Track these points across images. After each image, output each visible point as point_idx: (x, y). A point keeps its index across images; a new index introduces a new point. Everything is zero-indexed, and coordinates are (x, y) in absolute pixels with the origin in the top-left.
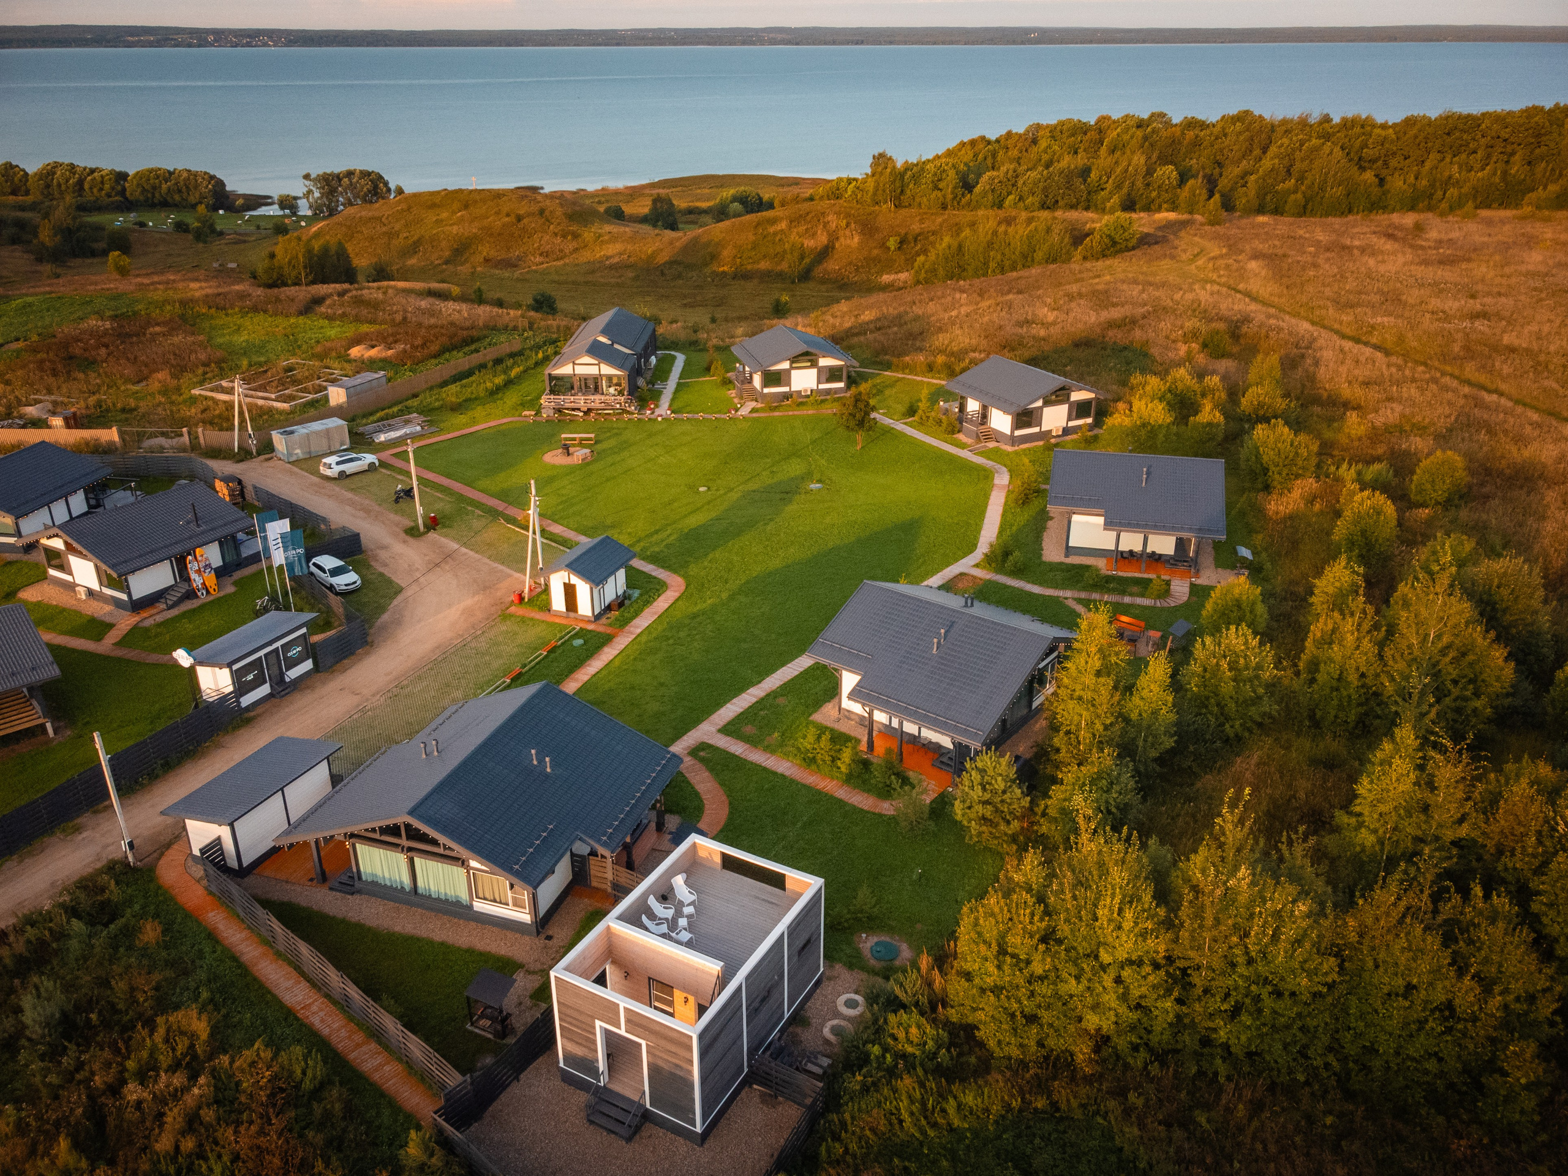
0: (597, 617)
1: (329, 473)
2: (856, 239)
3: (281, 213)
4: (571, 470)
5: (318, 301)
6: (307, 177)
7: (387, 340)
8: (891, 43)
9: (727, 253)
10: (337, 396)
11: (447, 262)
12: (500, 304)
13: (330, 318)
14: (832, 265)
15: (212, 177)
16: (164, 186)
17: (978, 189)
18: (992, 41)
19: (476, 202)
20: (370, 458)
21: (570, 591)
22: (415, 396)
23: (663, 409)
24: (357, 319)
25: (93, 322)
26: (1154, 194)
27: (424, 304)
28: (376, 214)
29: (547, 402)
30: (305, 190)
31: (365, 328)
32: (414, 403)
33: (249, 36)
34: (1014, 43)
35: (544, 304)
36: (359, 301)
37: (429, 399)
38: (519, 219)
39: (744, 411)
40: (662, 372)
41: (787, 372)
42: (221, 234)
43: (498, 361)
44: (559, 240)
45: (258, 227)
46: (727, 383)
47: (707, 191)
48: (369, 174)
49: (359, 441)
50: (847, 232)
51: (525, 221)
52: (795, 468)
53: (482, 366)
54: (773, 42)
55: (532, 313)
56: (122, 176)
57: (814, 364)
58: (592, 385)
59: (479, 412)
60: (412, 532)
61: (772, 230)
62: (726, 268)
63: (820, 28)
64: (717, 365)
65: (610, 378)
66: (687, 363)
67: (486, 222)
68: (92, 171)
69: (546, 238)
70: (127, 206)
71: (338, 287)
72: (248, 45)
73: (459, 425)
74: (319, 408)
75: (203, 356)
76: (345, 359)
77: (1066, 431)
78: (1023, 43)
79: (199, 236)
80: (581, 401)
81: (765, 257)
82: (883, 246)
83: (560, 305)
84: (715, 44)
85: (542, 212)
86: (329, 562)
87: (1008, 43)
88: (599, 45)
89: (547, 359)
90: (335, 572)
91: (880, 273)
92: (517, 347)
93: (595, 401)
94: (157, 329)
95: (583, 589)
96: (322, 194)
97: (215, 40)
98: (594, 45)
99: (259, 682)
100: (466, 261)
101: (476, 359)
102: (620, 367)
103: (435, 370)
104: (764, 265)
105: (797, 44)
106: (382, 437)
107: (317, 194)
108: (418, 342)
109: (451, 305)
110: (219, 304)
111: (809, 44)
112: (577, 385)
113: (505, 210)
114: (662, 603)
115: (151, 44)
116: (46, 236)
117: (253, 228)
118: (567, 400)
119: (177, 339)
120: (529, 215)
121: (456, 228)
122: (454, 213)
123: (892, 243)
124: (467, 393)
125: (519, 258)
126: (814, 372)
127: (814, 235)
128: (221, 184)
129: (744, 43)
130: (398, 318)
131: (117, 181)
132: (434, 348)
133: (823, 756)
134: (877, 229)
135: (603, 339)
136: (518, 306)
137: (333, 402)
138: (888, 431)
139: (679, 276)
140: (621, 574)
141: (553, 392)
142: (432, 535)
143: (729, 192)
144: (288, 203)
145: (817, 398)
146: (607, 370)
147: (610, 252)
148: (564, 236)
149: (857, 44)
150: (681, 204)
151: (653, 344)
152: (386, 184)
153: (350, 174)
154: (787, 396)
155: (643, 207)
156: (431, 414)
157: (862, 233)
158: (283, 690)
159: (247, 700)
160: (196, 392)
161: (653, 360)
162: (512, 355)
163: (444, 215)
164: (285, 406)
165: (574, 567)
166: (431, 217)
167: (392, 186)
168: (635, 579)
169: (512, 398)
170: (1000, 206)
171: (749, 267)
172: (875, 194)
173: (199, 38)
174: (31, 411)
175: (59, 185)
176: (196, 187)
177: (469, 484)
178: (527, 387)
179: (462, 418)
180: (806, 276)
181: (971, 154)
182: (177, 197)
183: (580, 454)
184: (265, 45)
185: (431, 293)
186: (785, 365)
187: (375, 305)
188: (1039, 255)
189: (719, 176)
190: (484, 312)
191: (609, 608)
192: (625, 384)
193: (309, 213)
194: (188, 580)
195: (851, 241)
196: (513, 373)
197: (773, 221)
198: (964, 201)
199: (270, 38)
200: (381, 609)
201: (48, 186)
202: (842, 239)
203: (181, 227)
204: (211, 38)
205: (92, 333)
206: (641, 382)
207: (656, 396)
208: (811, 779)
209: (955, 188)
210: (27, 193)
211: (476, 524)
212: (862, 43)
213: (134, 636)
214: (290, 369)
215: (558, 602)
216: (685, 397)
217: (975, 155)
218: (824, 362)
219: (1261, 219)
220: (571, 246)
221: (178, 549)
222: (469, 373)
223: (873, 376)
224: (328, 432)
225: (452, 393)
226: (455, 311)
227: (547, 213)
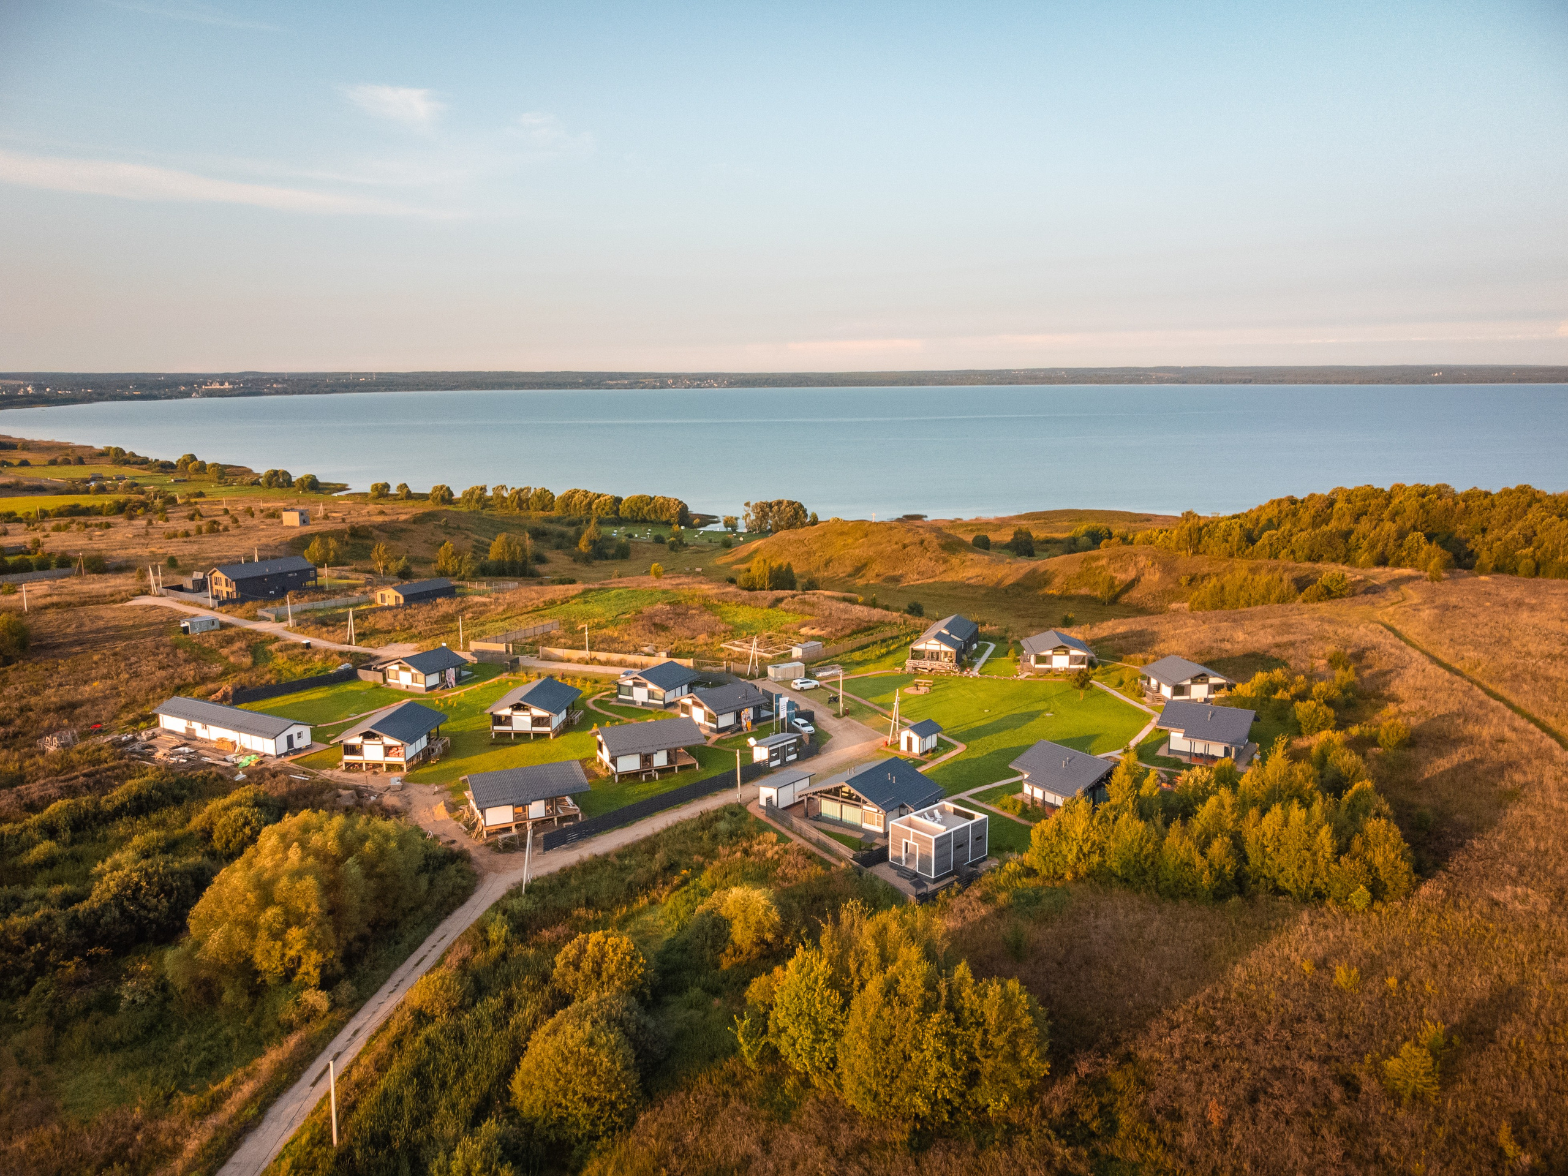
0: (921, 755)
1: (796, 687)
2: (1158, 575)
3: (724, 529)
4: (918, 696)
5: (779, 600)
6: (747, 504)
7: (822, 625)
8: (1281, 382)
9: (1058, 581)
10: (797, 652)
11: (849, 576)
12: (887, 608)
13: (787, 611)
14: (1136, 594)
15: (680, 502)
16: (646, 509)
17: (1259, 543)
18: (1390, 380)
19: (873, 532)
20: (815, 683)
21: (909, 740)
22: (837, 656)
23: (975, 672)
24: (802, 613)
25: (659, 606)
26: (1404, 554)
27: (842, 606)
28: (802, 538)
29: (910, 663)
30: (744, 513)
31: (807, 618)
32: (837, 659)
33: (700, 380)
34: (1414, 382)
35: (916, 610)
36: (803, 602)
37: (845, 658)
38: (905, 546)
39: (1022, 677)
40: (979, 653)
41: (1050, 657)
42: (686, 545)
43: (884, 641)
44: (933, 563)
45: (710, 541)
46: (1017, 661)
47: (1066, 524)
48: (793, 503)
49: (809, 675)
50: (1152, 570)
51: (909, 548)
52: (1041, 706)
53: (875, 643)
54: (1160, 381)
55: (906, 615)
56: (618, 500)
57: (1067, 653)
58: (935, 656)
59: (871, 666)
60: (837, 716)
61: (1094, 565)
62: (1054, 592)
63: (1209, 368)
64: (1012, 653)
65: (946, 653)
66: (995, 649)
67: (880, 548)
68: (599, 496)
69: (923, 561)
70: (619, 521)
71: (790, 592)
72: (698, 386)
73: (860, 672)
74: (787, 657)
75: (722, 628)
76: (796, 633)
77: (1206, 700)
78: (1424, 382)
79: (673, 547)
80: (929, 664)
81: (1086, 584)
82: (1177, 582)
83: (925, 611)
84: (1103, 382)
85: (922, 542)
86: (801, 721)
87: (1406, 382)
88: (993, 384)
89: (912, 641)
90: (804, 725)
91: (1170, 602)
92: (895, 634)
93: (936, 665)
94: (694, 612)
95: (916, 739)
96: (757, 517)
97: (674, 383)
98: (988, 384)
99: (776, 758)
100: (863, 576)
101: (871, 639)
102: (953, 647)
103: (849, 643)
104: (1084, 591)
105: (1184, 382)
106: (820, 675)
107: (753, 517)
108: (839, 627)
109: (858, 607)
110: (724, 599)
111: (1196, 383)
112: (927, 655)
113: (896, 539)
114: (953, 753)
115: (625, 387)
116: (583, 546)
117: (706, 541)
118: (920, 663)
119: (706, 617)
120: (912, 544)
121: (859, 551)
122: (857, 539)
123: (1184, 580)
124: (865, 656)
125: (902, 576)
126: (1067, 658)
127: (1126, 570)
128: (685, 507)
129: (1131, 382)
130: (827, 613)
131: (614, 504)
132: (848, 631)
133: (1010, 806)
134: (1175, 569)
135: (945, 632)
136: (898, 610)
137: (794, 656)
138: (1104, 693)
139: (1019, 595)
140: (935, 737)
141: (913, 658)
142: (846, 718)
143: (1083, 528)
144: (731, 523)
145: (1067, 673)
146: (945, 648)
147: (970, 575)
148: (937, 561)
149: (1244, 382)
150: (1039, 534)
151: (976, 637)
152: (805, 511)
153: (779, 503)
154: (1049, 671)
155: (1006, 536)
156: (846, 666)
157: (1163, 571)
158: (785, 764)
159: (773, 764)
160: (723, 645)
161: (975, 646)
162: (892, 638)
163: (850, 541)
164: (770, 656)
165: (913, 728)
166: (840, 542)
167: (809, 513)
168: (940, 742)
169: (889, 660)
170: (1276, 557)
171: (1073, 592)
172: (1178, 543)
173: (661, 381)
174: (646, 649)
175: (575, 505)
176: (668, 510)
177: (865, 699)
178: (899, 656)
179: (861, 669)
180: (1114, 600)
181: (1276, 511)
182: (653, 517)
183: (923, 690)
184: (711, 386)
185: (845, 599)
186: (1049, 653)
187: (813, 605)
188: (1273, 597)
189: (1079, 511)
190: (877, 614)
191: (927, 752)
192: (954, 657)
193: (745, 531)
194: (740, 722)
195: (1153, 577)
196: (892, 648)
197: (1098, 558)
198: (1247, 552)
199: (716, 380)
200: (824, 743)
201: (567, 505)
202: (1147, 576)
203: (659, 540)
204: (670, 381)
205: (661, 611)
206: (965, 657)
207: (972, 665)
208: (1003, 813)
209: (1239, 541)
210: (552, 509)
211: (867, 715)
212: (1250, 381)
213: (718, 741)
214: (770, 637)
215: (904, 746)
216: (989, 667)
217: (1280, 512)
218: (1074, 652)
219: (1483, 578)
220: (942, 568)
221: (738, 708)
222: (867, 646)
223: (1109, 664)
224: (795, 668)
225: (857, 656)
226: (861, 612)
227: (926, 543)
